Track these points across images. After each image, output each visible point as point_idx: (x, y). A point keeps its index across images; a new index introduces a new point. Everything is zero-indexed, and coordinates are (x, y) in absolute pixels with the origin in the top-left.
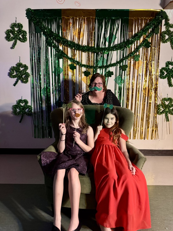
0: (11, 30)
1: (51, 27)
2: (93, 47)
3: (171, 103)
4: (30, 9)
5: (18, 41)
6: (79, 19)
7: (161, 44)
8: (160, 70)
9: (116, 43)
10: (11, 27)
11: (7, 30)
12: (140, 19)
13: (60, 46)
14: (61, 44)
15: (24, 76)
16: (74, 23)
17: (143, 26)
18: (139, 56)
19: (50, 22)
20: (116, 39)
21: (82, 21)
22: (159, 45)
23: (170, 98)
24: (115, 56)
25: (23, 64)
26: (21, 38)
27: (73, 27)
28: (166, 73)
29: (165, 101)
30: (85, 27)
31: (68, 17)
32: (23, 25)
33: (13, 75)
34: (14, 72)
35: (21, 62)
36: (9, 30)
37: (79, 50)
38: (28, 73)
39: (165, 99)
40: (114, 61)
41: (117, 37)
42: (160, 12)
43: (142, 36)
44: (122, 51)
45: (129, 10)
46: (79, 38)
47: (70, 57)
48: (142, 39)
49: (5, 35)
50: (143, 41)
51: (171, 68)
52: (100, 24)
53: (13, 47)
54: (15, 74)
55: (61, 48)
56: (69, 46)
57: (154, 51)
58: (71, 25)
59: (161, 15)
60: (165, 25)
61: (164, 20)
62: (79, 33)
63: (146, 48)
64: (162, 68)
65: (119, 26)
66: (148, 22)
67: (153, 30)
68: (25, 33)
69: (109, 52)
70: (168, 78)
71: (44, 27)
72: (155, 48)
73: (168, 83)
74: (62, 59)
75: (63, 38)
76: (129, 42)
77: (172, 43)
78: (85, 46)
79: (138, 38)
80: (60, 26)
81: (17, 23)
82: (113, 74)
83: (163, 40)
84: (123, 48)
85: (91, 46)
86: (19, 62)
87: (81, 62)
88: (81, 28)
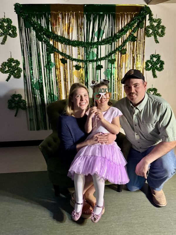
1: (41, 21)
2: (83, 42)
3: (156, 93)
4: (19, 4)
5: (8, 37)
6: (68, 15)
7: (146, 37)
8: (145, 62)
9: (104, 37)
12: (126, 14)
13: (50, 41)
14: (52, 39)
15: (16, 71)
16: (63, 18)
17: (129, 21)
18: (126, 49)
19: (39, 17)
20: (105, 34)
21: (70, 16)
22: (144, 39)
23: (155, 88)
24: (104, 50)
25: (15, 59)
26: (11, 33)
27: (62, 22)
28: (150, 65)
29: (150, 92)
30: (73, 21)
31: (57, 12)
32: (12, 20)
33: (5, 70)
34: (5, 67)
35: (12, 57)
37: (69, 45)
38: (20, 68)
39: (150, 90)
40: (103, 55)
41: (105, 31)
42: (144, 7)
43: (128, 30)
44: (110, 45)
45: (115, 5)
46: (68, 33)
47: (61, 52)
48: (128, 33)
50: (129, 36)
51: (155, 61)
52: (89, 20)
53: (3, 43)
54: (7, 69)
55: (51, 43)
56: (59, 41)
57: (139, 44)
58: (60, 20)
59: (145, 10)
60: (149, 20)
61: (148, 15)
62: (69, 28)
63: (132, 42)
64: (147, 61)
65: (106, 21)
66: (133, 17)
67: (138, 25)
68: (14, 28)
69: (98, 47)
70: (152, 70)
71: (33, 22)
72: (140, 41)
73: (153, 75)
74: (53, 54)
75: (53, 32)
76: (116, 37)
77: (155, 37)
78: (75, 41)
79: (124, 32)
80: (49, 21)
81: (6, 18)
82: (102, 68)
83: (147, 34)
84: (111, 42)
85: (81, 41)
86: (10, 57)
87: (72, 56)
88: (70, 23)
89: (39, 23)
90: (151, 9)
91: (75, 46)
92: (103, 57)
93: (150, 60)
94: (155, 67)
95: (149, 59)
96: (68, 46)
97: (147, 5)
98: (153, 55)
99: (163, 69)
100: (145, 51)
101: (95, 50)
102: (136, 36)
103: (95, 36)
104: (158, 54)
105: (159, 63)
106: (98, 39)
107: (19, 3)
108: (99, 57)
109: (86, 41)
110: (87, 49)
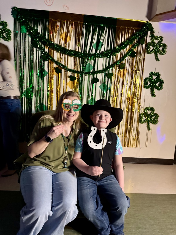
1: (37, 27)
2: (80, 53)
3: (153, 113)
4: (17, 8)
5: (2, 40)
6: (67, 23)
7: (146, 54)
8: (144, 79)
9: (102, 50)
12: (127, 29)
13: (45, 48)
14: (47, 47)
16: (61, 26)
17: (130, 36)
18: (125, 64)
19: (37, 23)
20: (103, 46)
21: (69, 25)
22: (144, 56)
23: (152, 108)
24: (101, 63)
26: (5, 36)
27: (60, 30)
28: (149, 83)
29: (148, 111)
30: (72, 31)
31: (55, 19)
32: (7, 23)
39: (147, 109)
40: (100, 68)
41: (104, 44)
42: (146, 23)
43: (128, 45)
44: (108, 59)
45: (117, 18)
46: (65, 42)
47: (56, 60)
48: (128, 48)
50: (129, 51)
51: (154, 79)
52: (88, 31)
55: (47, 50)
56: (55, 49)
57: (139, 61)
58: (58, 28)
59: (147, 27)
60: (150, 36)
61: (150, 31)
62: (66, 37)
63: (131, 57)
64: (146, 78)
65: (106, 34)
66: (134, 32)
67: (139, 40)
68: (9, 31)
69: (95, 59)
70: (151, 88)
71: (30, 27)
72: (140, 57)
73: (151, 93)
74: (47, 62)
75: (49, 40)
76: (115, 50)
77: (156, 55)
78: (72, 50)
79: (124, 46)
80: (46, 27)
81: (1, 21)
82: (98, 81)
83: (147, 50)
84: (109, 55)
85: (78, 51)
87: (67, 66)
88: (68, 32)
89: (36, 29)
90: (153, 26)
91: (71, 56)
92: (99, 71)
93: (149, 77)
94: (154, 85)
96: (64, 55)
97: (148, 21)
98: (153, 72)
99: (163, 88)
101: (92, 62)
102: (136, 52)
103: (93, 48)
104: (158, 72)
105: (158, 82)
106: (96, 51)
108: (96, 70)
109: (83, 52)
110: (83, 60)
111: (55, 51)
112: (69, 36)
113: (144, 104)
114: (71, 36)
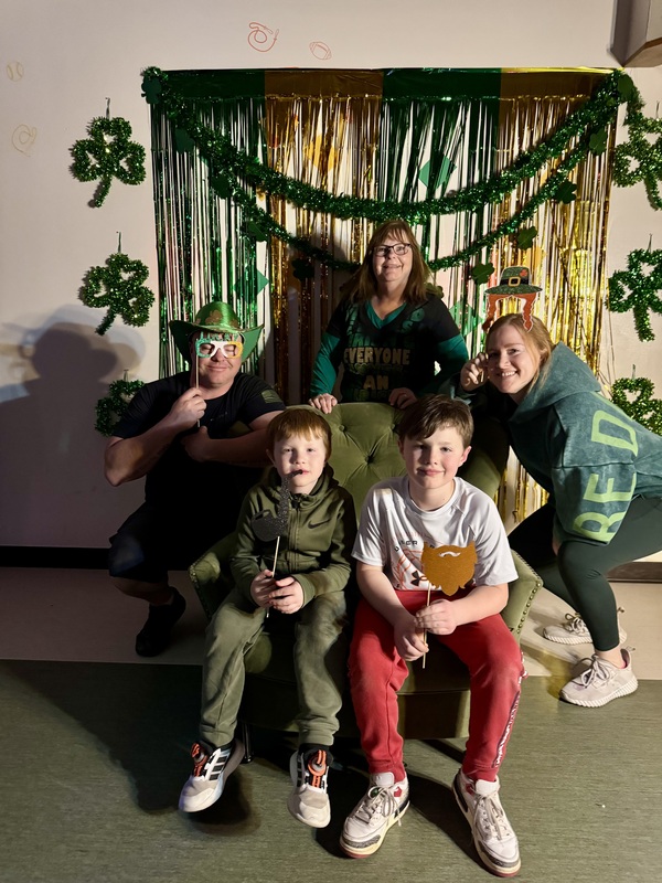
0: (90, 141)
1: (228, 128)
2: (374, 202)
3: (648, 398)
4: (158, 70)
5: (115, 182)
6: (326, 105)
7: (614, 188)
9: (453, 185)
10: (92, 133)
11: (78, 143)
12: (540, 102)
13: (257, 196)
14: (263, 191)
15: (135, 299)
16: (307, 117)
17: (550, 126)
18: (533, 232)
19: (225, 113)
20: (456, 172)
21: (334, 108)
22: (607, 195)
23: (643, 379)
24: (450, 232)
25: (132, 258)
26: (126, 168)
27: (303, 132)
28: (628, 292)
30: (344, 129)
31: (286, 96)
32: (131, 124)
33: (96, 295)
34: (98, 286)
35: (123, 252)
36: (84, 141)
37: (324, 211)
38: (146, 289)
39: (623, 384)
40: (446, 251)
41: (457, 164)
42: (609, 76)
43: (544, 161)
44: (474, 215)
45: (499, 69)
46: (323, 170)
47: (294, 234)
48: (544, 172)
49: (72, 161)
50: (547, 180)
51: (647, 275)
52: (399, 125)
53: (96, 202)
54: (103, 292)
55: (261, 203)
56: (290, 197)
58: (298, 124)
59: (613, 87)
60: (626, 122)
61: (625, 104)
62: (325, 152)
63: (558, 203)
64: (615, 275)
65: (463, 128)
66: (567, 111)
67: (585, 140)
68: (137, 151)
69: (429, 219)
70: (635, 310)
71: (203, 130)
72: (591, 202)
73: (636, 328)
74: (265, 242)
75: (268, 168)
76: (498, 184)
77: (651, 186)
78: (347, 197)
79: (531, 168)
80: (257, 126)
81: (111, 119)
83: (618, 174)
84: (476, 203)
85: (366, 197)
86: (115, 252)
88: (330, 134)
89: (223, 134)
90: (636, 84)
91: (344, 217)
92: (444, 259)
93: (627, 270)
94: (648, 300)
95: (624, 267)
96: (319, 215)
97: (620, 68)
98: (641, 251)
100: (608, 237)
102: (574, 182)
103: (420, 180)
106: (431, 192)
107: (158, 67)
108: (432, 257)
109: (384, 200)
111: (289, 202)
112: (336, 149)
113: (611, 367)
114: (341, 147)
